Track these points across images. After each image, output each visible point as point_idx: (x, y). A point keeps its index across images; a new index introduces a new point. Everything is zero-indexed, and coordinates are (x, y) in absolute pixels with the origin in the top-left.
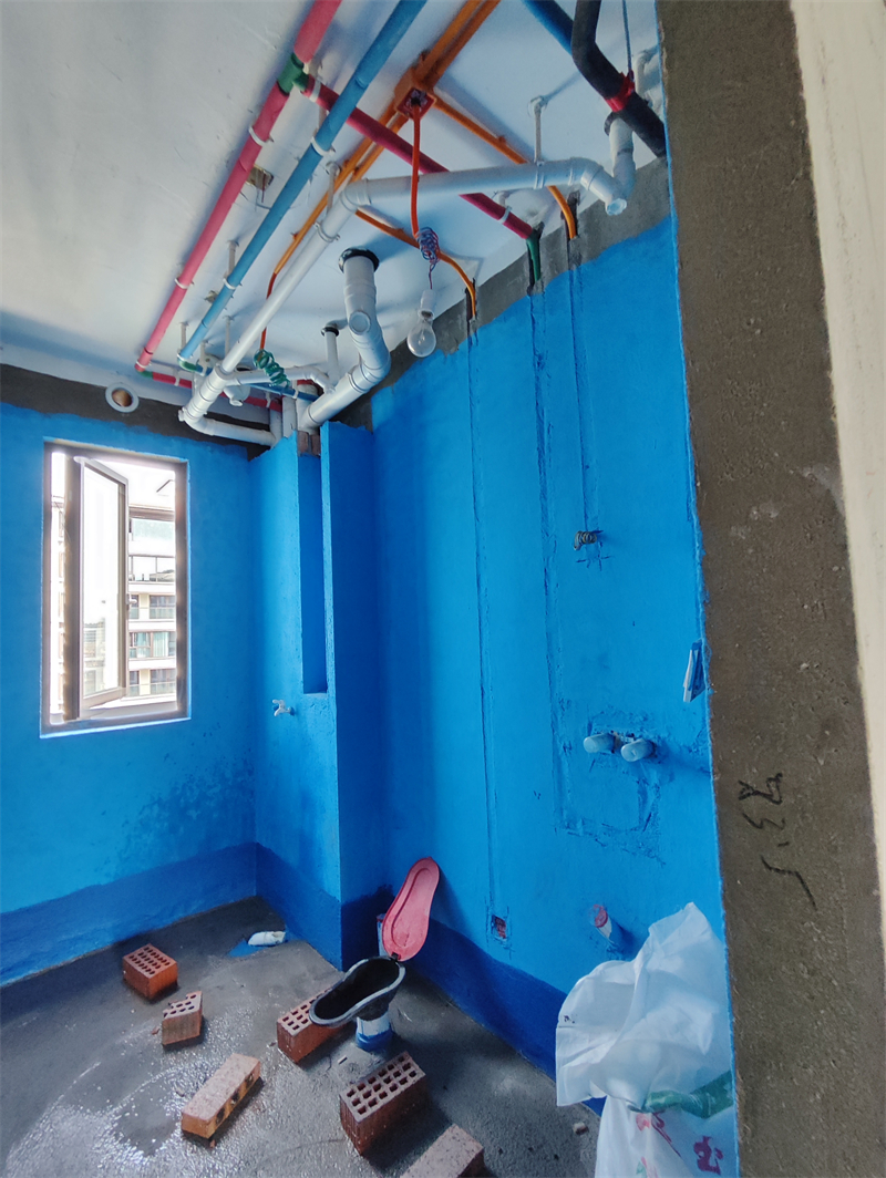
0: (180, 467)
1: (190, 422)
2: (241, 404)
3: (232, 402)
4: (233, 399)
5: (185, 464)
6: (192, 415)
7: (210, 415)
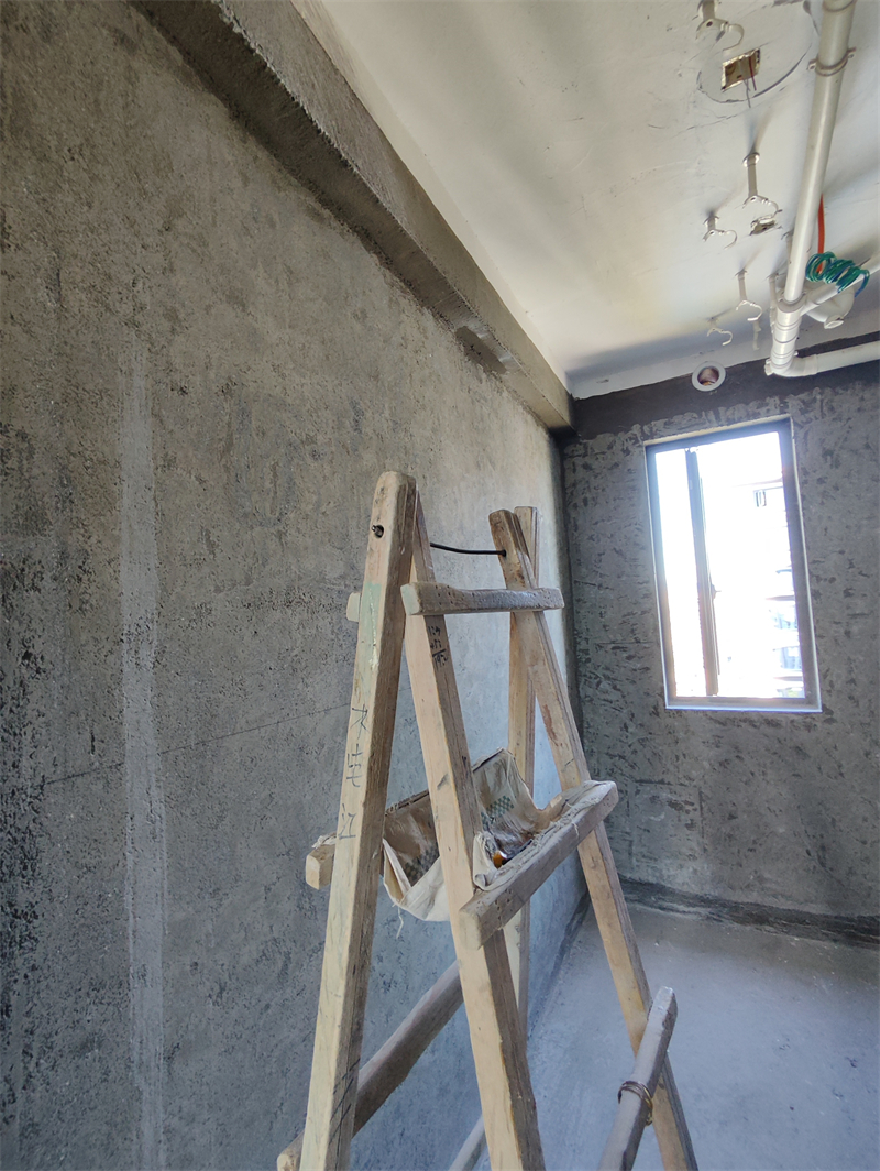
0: (782, 425)
1: (780, 372)
2: (841, 323)
3: (826, 327)
4: (828, 322)
5: (786, 421)
6: (780, 362)
7: (803, 353)
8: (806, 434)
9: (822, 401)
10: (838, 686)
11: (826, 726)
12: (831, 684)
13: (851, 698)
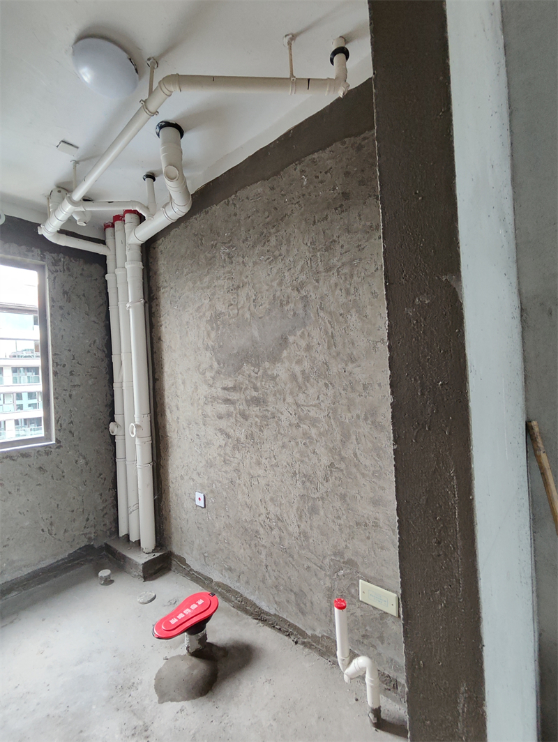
0: (40, 268)
1: (47, 235)
2: (85, 225)
3: (78, 223)
4: (79, 220)
5: (43, 266)
6: (49, 231)
7: (62, 232)
8: (55, 278)
9: (64, 262)
10: (64, 427)
11: (57, 450)
12: (61, 426)
13: (70, 432)
